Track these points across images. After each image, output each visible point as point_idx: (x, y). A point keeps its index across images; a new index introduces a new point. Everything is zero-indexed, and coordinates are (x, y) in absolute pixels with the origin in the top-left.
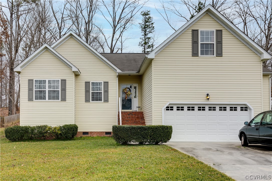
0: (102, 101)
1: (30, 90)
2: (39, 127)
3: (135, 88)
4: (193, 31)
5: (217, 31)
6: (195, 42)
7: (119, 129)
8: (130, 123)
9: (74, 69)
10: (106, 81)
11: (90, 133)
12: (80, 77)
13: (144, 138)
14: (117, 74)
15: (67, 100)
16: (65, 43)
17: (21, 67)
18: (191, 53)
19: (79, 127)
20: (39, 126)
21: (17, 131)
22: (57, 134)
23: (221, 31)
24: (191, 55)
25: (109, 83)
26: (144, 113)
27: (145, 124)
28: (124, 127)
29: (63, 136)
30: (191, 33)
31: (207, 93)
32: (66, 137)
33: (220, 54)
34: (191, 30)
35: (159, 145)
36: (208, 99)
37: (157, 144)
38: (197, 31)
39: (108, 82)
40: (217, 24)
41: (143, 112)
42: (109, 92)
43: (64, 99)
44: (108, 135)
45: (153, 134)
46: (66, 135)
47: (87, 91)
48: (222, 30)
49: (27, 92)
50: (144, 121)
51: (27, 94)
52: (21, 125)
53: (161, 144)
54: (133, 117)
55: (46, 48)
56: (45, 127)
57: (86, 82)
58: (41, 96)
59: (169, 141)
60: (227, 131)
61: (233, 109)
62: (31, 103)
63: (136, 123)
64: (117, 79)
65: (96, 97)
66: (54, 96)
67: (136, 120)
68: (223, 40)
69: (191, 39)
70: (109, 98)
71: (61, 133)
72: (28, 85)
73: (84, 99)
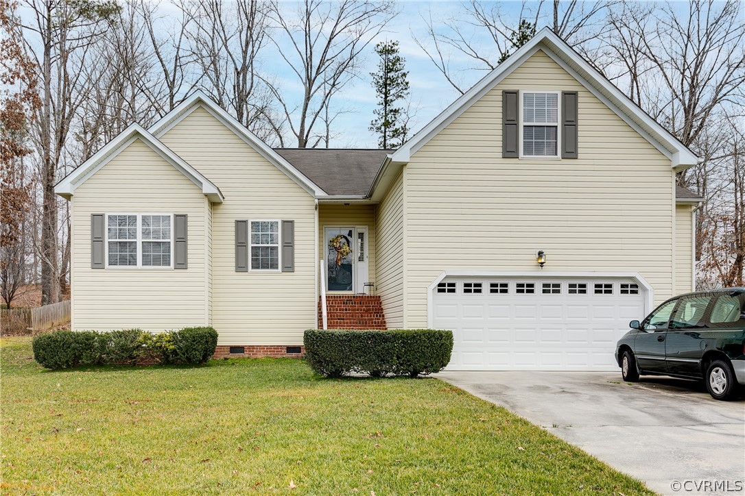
0: (277, 268)
1: (97, 240)
2: (120, 335)
3: (361, 236)
4: (506, 93)
5: (565, 94)
6: (510, 123)
7: (321, 338)
8: (347, 323)
9: (208, 189)
10: (288, 218)
11: (248, 348)
12: (221, 209)
13: (382, 360)
14: (317, 201)
15: (189, 265)
16: (183, 123)
17: (73, 183)
18: (500, 149)
19: (220, 335)
20: (118, 332)
21: (63, 345)
22: (165, 352)
23: (575, 94)
24: (500, 155)
25: (296, 225)
26: (382, 299)
27: (385, 326)
28: (333, 335)
29: (181, 357)
30: (500, 98)
31: (538, 251)
32: (189, 359)
33: (571, 153)
34: (500, 93)
35: (420, 378)
36: (542, 263)
37: (414, 375)
38: (516, 93)
39: (292, 222)
40: (566, 77)
41: (379, 297)
42: (296, 247)
43: (182, 264)
44: (294, 355)
45: (405, 352)
46: (188, 354)
47: (240, 244)
48: (577, 92)
49: (90, 246)
50: (383, 319)
51: (90, 251)
52: (73, 330)
53: (424, 376)
54: (355, 310)
55: (136, 133)
56: (136, 333)
58: (123, 255)
59: (446, 368)
60: (587, 342)
61: (604, 288)
62: (98, 272)
63: (363, 323)
64: (316, 213)
65: (264, 259)
66: (157, 255)
67: (362, 316)
68: (580, 117)
69: (500, 115)
70: (296, 260)
71: (175, 350)
72: (90, 228)
73: (234, 264)
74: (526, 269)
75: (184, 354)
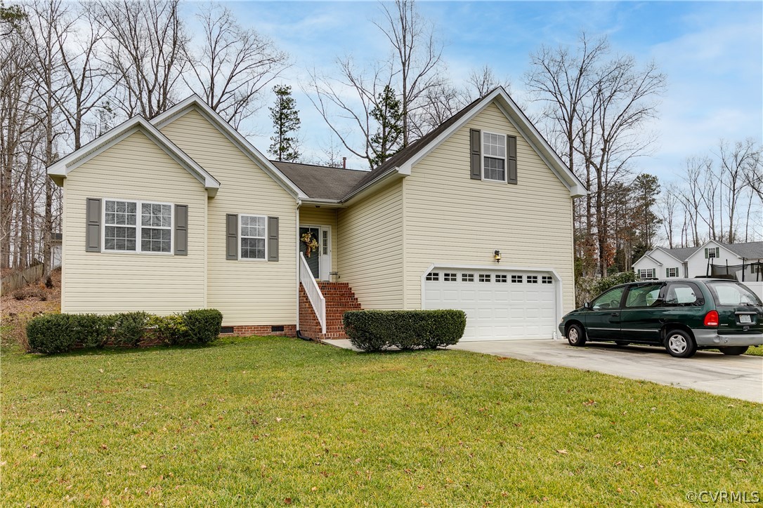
0: (264, 258)
1: (93, 224)
2: (124, 317)
3: (325, 233)
4: (472, 131)
5: (509, 137)
6: (475, 153)
9: (210, 183)
10: (274, 215)
11: (237, 329)
12: (213, 201)
14: (300, 202)
15: (189, 252)
16: (177, 122)
17: (68, 166)
18: (469, 172)
19: (224, 316)
20: (123, 315)
21: (67, 328)
22: (174, 333)
23: (515, 138)
24: (469, 177)
25: (280, 221)
26: (350, 286)
27: (360, 307)
29: (193, 337)
30: (469, 134)
31: (495, 250)
32: (200, 339)
33: (513, 180)
34: (469, 130)
35: (439, 349)
36: (498, 260)
37: (434, 348)
38: (479, 131)
39: (277, 219)
40: (509, 125)
41: (347, 284)
42: (280, 240)
43: (182, 250)
44: (278, 332)
46: (200, 334)
47: (231, 235)
49: (84, 230)
50: (357, 302)
51: (84, 234)
52: (62, 312)
53: (444, 348)
55: (139, 125)
56: (137, 317)
57: (228, 216)
58: (121, 239)
59: (460, 340)
60: (523, 319)
61: (532, 279)
62: (93, 256)
64: (298, 212)
65: (252, 250)
66: (155, 241)
68: (518, 154)
69: (469, 147)
70: (280, 251)
71: (187, 332)
72: (85, 211)
73: (225, 253)
74: (487, 264)
75: (196, 335)
